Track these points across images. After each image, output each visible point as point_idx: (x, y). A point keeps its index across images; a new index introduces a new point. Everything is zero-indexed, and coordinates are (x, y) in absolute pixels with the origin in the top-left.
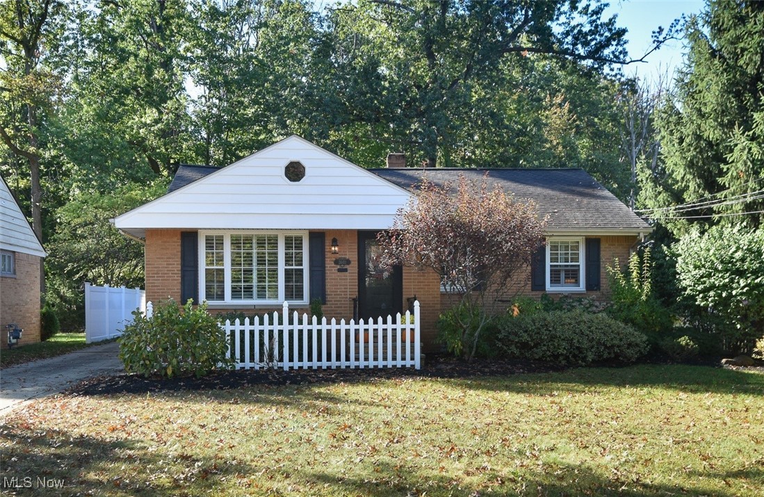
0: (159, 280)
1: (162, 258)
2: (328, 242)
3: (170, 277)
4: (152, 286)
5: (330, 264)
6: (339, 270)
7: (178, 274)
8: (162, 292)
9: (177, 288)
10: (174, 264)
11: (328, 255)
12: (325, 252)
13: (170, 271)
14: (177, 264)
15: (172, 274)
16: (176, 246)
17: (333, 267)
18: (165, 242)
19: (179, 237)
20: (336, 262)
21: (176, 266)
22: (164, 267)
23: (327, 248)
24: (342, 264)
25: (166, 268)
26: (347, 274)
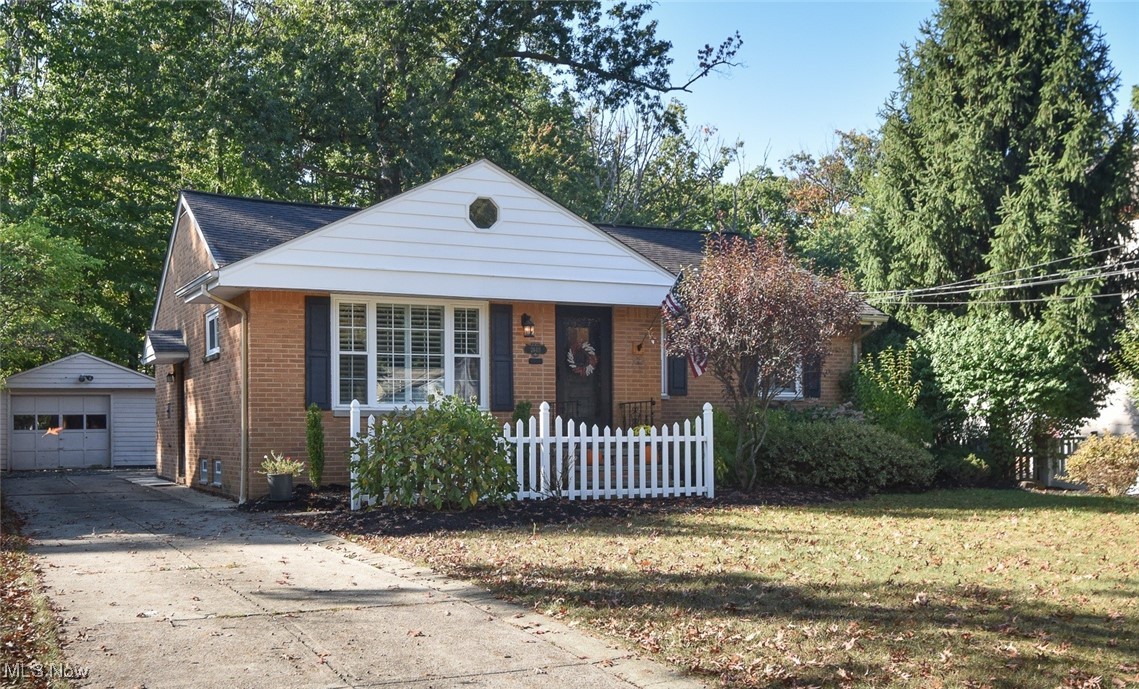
0: (271, 370)
1: (277, 337)
2: (516, 320)
3: (288, 366)
4: (260, 380)
5: (518, 352)
6: (531, 361)
7: (300, 361)
8: (276, 390)
9: (298, 384)
10: (294, 346)
11: (516, 338)
12: (512, 333)
13: (288, 356)
14: (299, 347)
15: (291, 361)
16: (296, 319)
17: (524, 356)
18: (280, 311)
19: (302, 303)
20: (528, 349)
21: (298, 349)
22: (278, 351)
23: (516, 329)
24: (535, 351)
25: (282, 351)
26: (542, 366)
